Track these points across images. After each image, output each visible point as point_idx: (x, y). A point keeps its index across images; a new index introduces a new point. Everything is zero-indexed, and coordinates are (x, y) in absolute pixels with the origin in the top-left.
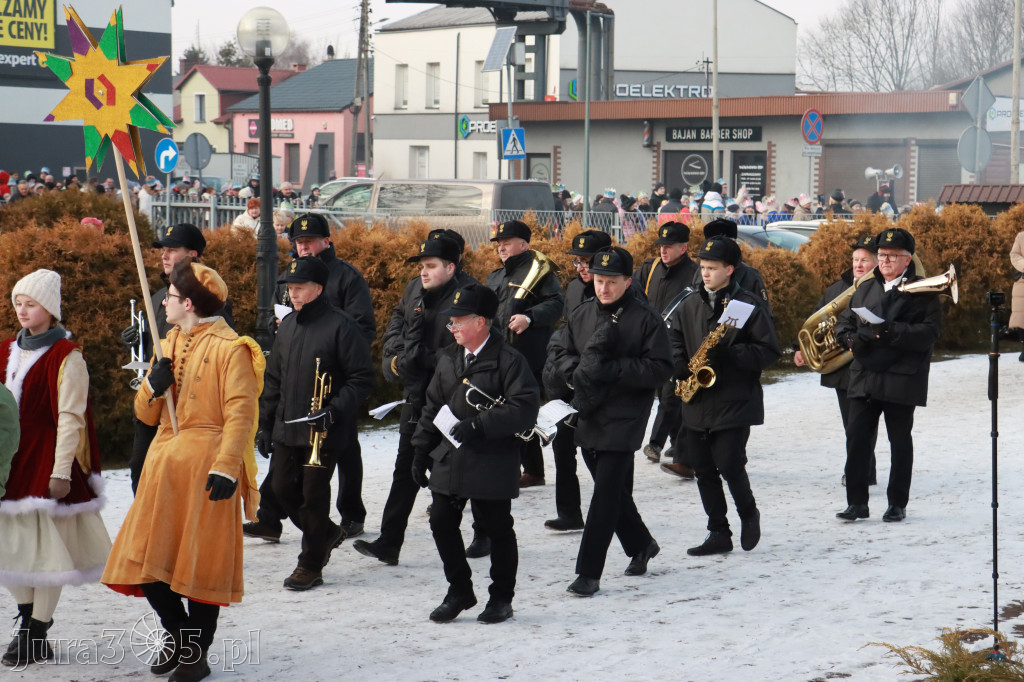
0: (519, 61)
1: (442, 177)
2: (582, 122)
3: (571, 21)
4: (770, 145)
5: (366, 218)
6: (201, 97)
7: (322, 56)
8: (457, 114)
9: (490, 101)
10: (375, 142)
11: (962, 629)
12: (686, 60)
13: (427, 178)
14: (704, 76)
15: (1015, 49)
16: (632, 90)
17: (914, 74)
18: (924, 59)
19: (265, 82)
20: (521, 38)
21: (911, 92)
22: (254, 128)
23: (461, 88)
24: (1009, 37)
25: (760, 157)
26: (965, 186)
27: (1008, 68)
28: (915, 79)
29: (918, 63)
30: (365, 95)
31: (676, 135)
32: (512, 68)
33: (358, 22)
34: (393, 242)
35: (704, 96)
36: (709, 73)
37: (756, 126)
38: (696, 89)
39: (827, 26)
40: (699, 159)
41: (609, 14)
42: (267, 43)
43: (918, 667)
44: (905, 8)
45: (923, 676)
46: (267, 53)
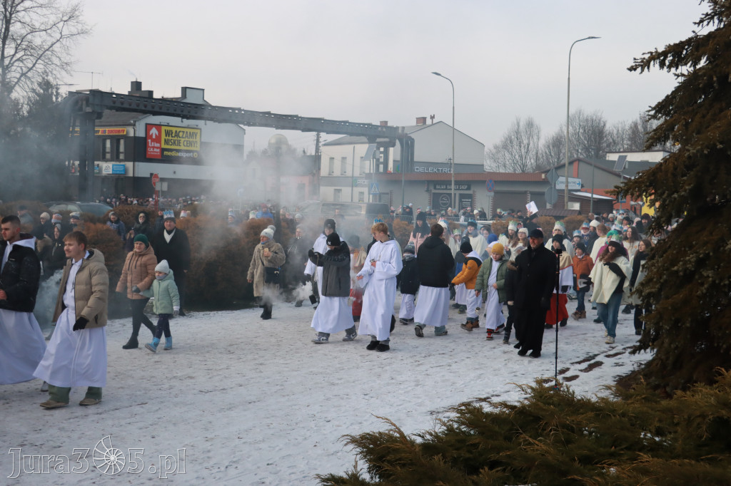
0: (377, 157)
1: (347, 201)
2: (401, 181)
3: (398, 142)
4: (474, 192)
7: (302, 153)
8: (353, 177)
9: (366, 172)
10: (321, 187)
11: (543, 378)
12: (441, 158)
13: (340, 201)
14: (449, 165)
15: (566, 159)
16: (421, 169)
17: (529, 166)
18: (532, 161)
20: (378, 149)
21: (527, 174)
23: (355, 168)
24: (564, 154)
25: (470, 196)
26: (548, 209)
27: (564, 165)
28: (529, 169)
29: (531, 162)
30: (318, 169)
31: (437, 187)
32: (375, 160)
33: (315, 142)
35: (449, 172)
36: (451, 164)
37: (469, 184)
38: (446, 170)
39: (496, 147)
40: (447, 197)
41: (413, 140)
42: (280, 148)
43: (526, 392)
44: (525, 142)
45: (528, 396)
46: (280, 151)
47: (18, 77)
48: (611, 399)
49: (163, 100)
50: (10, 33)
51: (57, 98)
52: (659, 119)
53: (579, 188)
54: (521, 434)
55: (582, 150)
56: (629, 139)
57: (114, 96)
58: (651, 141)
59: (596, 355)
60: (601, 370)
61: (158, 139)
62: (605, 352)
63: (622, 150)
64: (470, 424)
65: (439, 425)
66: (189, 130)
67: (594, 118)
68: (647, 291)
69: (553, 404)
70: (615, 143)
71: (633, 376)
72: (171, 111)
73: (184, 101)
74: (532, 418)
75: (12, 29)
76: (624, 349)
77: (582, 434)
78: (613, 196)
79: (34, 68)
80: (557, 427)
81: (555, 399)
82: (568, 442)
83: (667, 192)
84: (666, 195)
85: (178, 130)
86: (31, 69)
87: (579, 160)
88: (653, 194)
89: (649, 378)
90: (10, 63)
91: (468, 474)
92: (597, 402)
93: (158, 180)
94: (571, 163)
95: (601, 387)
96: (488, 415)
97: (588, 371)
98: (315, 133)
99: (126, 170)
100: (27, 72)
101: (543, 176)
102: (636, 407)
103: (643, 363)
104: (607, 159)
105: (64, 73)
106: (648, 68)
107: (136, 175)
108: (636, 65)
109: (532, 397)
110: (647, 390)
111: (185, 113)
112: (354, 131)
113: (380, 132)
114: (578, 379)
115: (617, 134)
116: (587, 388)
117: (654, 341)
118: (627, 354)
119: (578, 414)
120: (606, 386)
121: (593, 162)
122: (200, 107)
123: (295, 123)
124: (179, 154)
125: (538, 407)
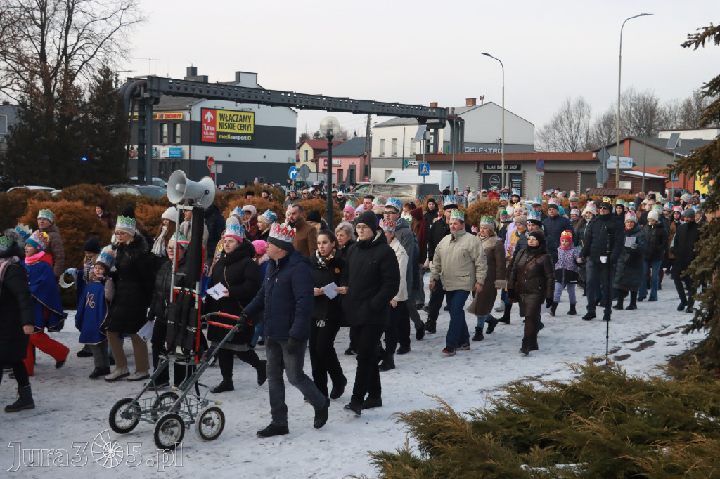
0: (428, 138)
2: (451, 162)
3: (448, 123)
6: (307, 151)
7: (353, 135)
8: (403, 158)
9: (416, 153)
10: (372, 168)
11: (594, 357)
12: (492, 140)
14: (499, 145)
15: (617, 138)
16: (471, 150)
17: (579, 144)
18: (583, 140)
19: (330, 145)
20: (428, 130)
21: (578, 153)
22: (326, 163)
23: (405, 149)
24: (615, 133)
25: (521, 176)
26: (599, 188)
27: (615, 144)
28: (579, 149)
29: (581, 142)
30: (368, 151)
31: (488, 167)
32: (425, 141)
33: (366, 124)
35: (499, 153)
36: (501, 144)
37: (519, 164)
38: (496, 150)
39: (546, 127)
40: (497, 177)
41: (462, 121)
42: (331, 130)
43: (577, 371)
44: (576, 121)
45: (579, 375)
46: (331, 133)
47: (80, 64)
48: (664, 379)
49: (218, 84)
50: (72, 23)
51: (116, 85)
52: (714, 96)
53: (630, 166)
54: (572, 413)
55: (633, 128)
56: (682, 117)
57: (171, 81)
58: (705, 118)
59: (648, 335)
60: (653, 349)
61: (213, 123)
62: (658, 331)
63: (674, 128)
64: (521, 403)
65: (489, 404)
66: (243, 114)
67: (646, 96)
68: (701, 270)
69: (604, 383)
70: (667, 121)
71: (686, 355)
72: (226, 95)
73: (239, 85)
74: (582, 397)
75: (74, 18)
76: (677, 328)
77: (634, 414)
78: (665, 174)
79: (95, 56)
80: (608, 406)
81: (606, 378)
82: (620, 421)
85: (233, 113)
86: (92, 57)
87: (630, 139)
88: (707, 172)
89: (703, 358)
90: (72, 52)
91: (519, 453)
92: (649, 381)
93: (213, 163)
94: (622, 142)
95: (653, 367)
96: (538, 394)
97: (639, 351)
98: (365, 115)
99: (182, 154)
100: (88, 60)
101: (594, 155)
102: (688, 387)
103: (696, 342)
105: (123, 60)
106: (703, 44)
107: (192, 159)
108: (690, 41)
109: (583, 376)
110: (700, 369)
111: (239, 97)
112: (404, 113)
113: (430, 113)
114: (629, 359)
115: (669, 112)
116: (638, 367)
117: (707, 320)
118: (680, 333)
119: (630, 394)
120: (658, 366)
121: (644, 140)
122: (253, 91)
123: (346, 106)
124: (233, 137)
125: (589, 386)
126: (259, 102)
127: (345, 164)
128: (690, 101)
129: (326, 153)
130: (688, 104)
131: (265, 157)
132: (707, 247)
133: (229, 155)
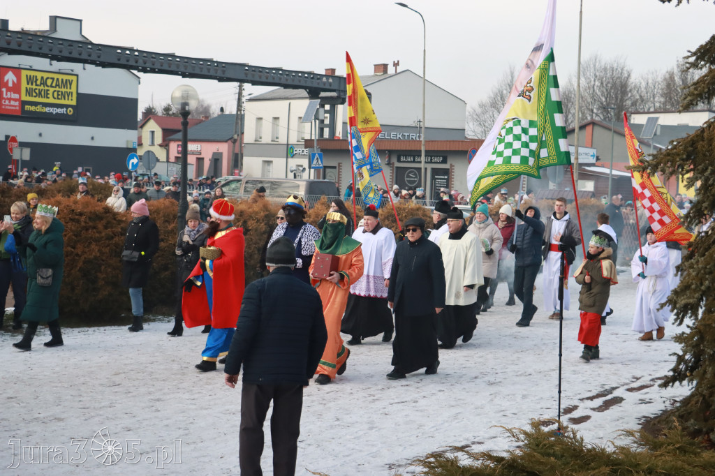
0: (321, 117)
1: (279, 177)
4: (451, 165)
5: (237, 198)
6: (153, 132)
7: (218, 112)
8: (288, 145)
9: (306, 138)
10: (244, 158)
11: (541, 419)
12: (408, 120)
13: (271, 177)
14: (417, 129)
15: (576, 122)
19: (185, 124)
20: (322, 106)
22: (180, 149)
23: (290, 131)
24: (573, 115)
25: (446, 172)
26: (551, 190)
27: (573, 131)
30: (240, 133)
31: (402, 159)
32: (317, 121)
33: (237, 95)
34: (250, 210)
35: (418, 139)
36: (420, 128)
37: (445, 155)
38: (414, 136)
39: (482, 106)
40: (413, 172)
42: (185, 104)
43: (518, 438)
45: (521, 444)
46: (187, 108)
48: (634, 449)
49: (23, 33)
52: (701, 68)
53: (594, 161)
55: (598, 109)
56: (662, 96)
58: (689, 98)
59: (614, 389)
60: (621, 409)
61: (16, 88)
62: (627, 384)
63: (652, 110)
66: (60, 77)
67: (615, 66)
68: (683, 302)
69: (554, 455)
70: (642, 101)
71: (664, 417)
72: (35, 49)
73: (54, 35)
74: (524, 474)
76: (653, 380)
81: (557, 448)
83: (710, 168)
84: (709, 171)
85: (45, 75)
87: (593, 123)
89: (686, 421)
92: (614, 453)
93: (15, 144)
94: (582, 128)
95: (620, 432)
96: (466, 470)
97: (603, 411)
98: (236, 84)
102: (667, 460)
103: (678, 399)
104: (632, 122)
109: (526, 445)
110: (682, 436)
111: (55, 52)
112: (290, 82)
113: (324, 84)
114: (589, 421)
115: (646, 88)
116: (601, 434)
117: (692, 369)
118: (656, 387)
119: (588, 469)
120: (627, 432)
121: (612, 126)
122: (74, 44)
123: (209, 70)
124: (47, 110)
125: (534, 459)
126: (85, 61)
127: (207, 150)
128: (673, 73)
129: (180, 135)
130: (671, 77)
131: (92, 138)
132: (691, 270)
133: (40, 135)
